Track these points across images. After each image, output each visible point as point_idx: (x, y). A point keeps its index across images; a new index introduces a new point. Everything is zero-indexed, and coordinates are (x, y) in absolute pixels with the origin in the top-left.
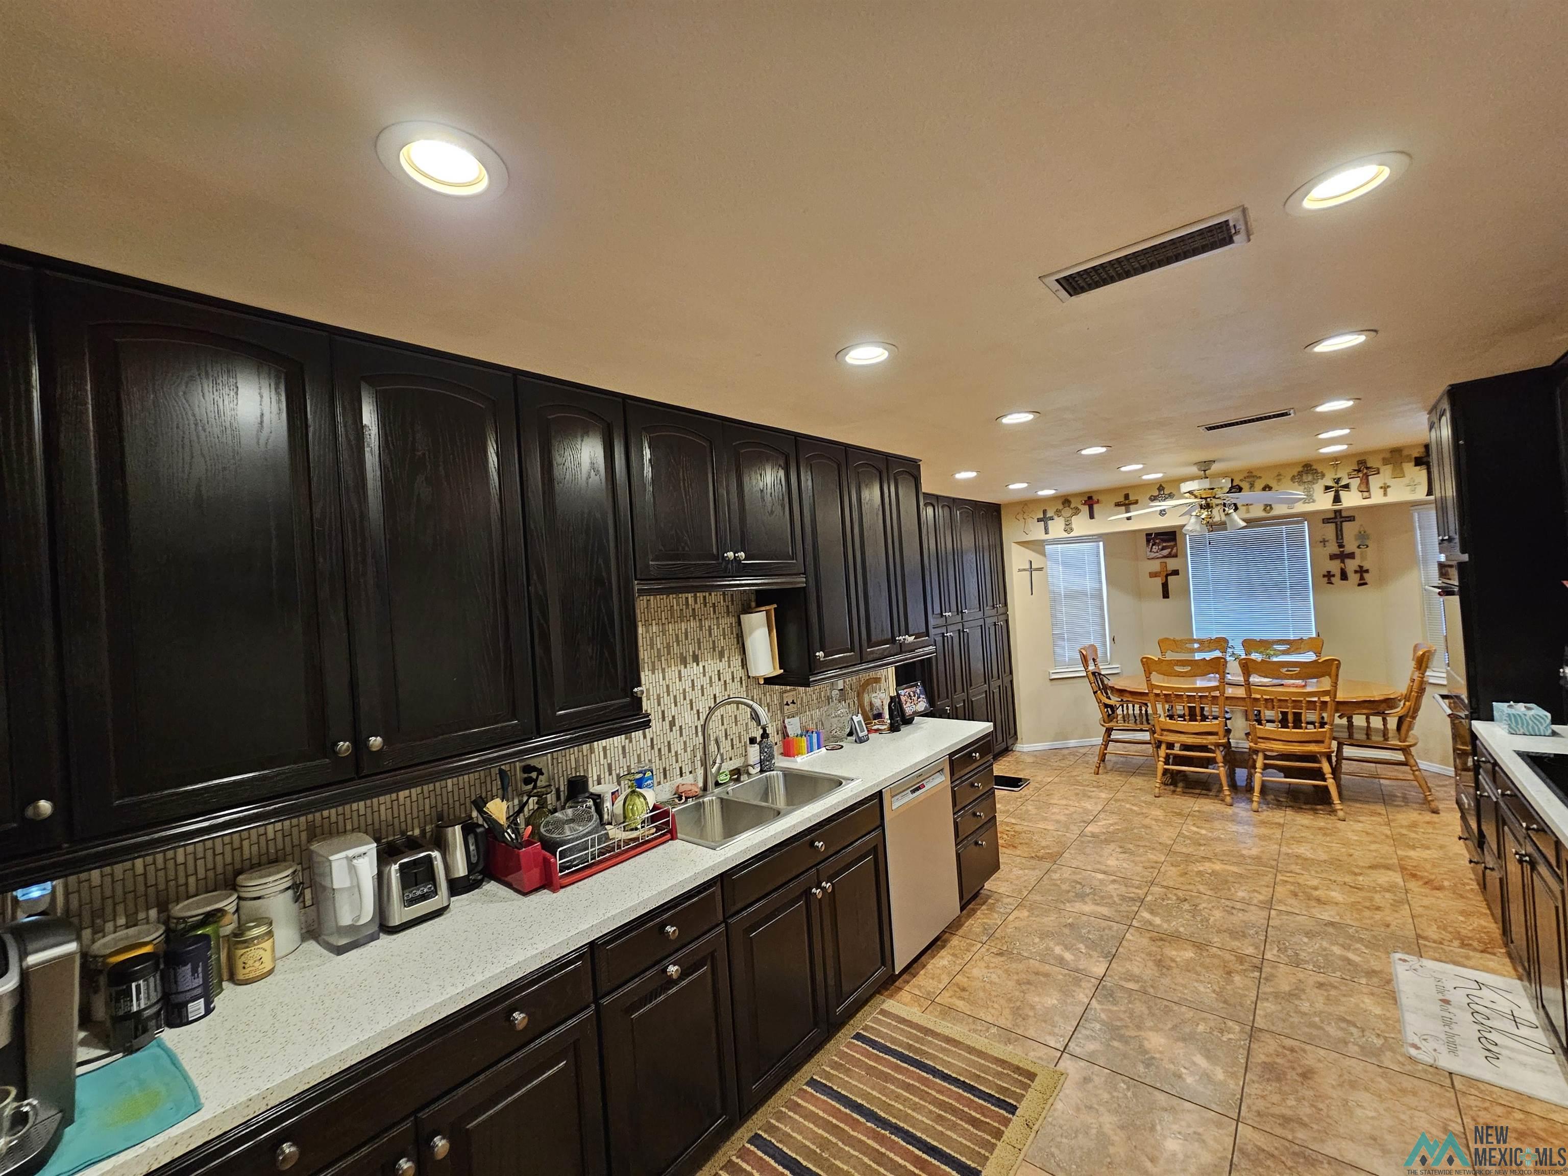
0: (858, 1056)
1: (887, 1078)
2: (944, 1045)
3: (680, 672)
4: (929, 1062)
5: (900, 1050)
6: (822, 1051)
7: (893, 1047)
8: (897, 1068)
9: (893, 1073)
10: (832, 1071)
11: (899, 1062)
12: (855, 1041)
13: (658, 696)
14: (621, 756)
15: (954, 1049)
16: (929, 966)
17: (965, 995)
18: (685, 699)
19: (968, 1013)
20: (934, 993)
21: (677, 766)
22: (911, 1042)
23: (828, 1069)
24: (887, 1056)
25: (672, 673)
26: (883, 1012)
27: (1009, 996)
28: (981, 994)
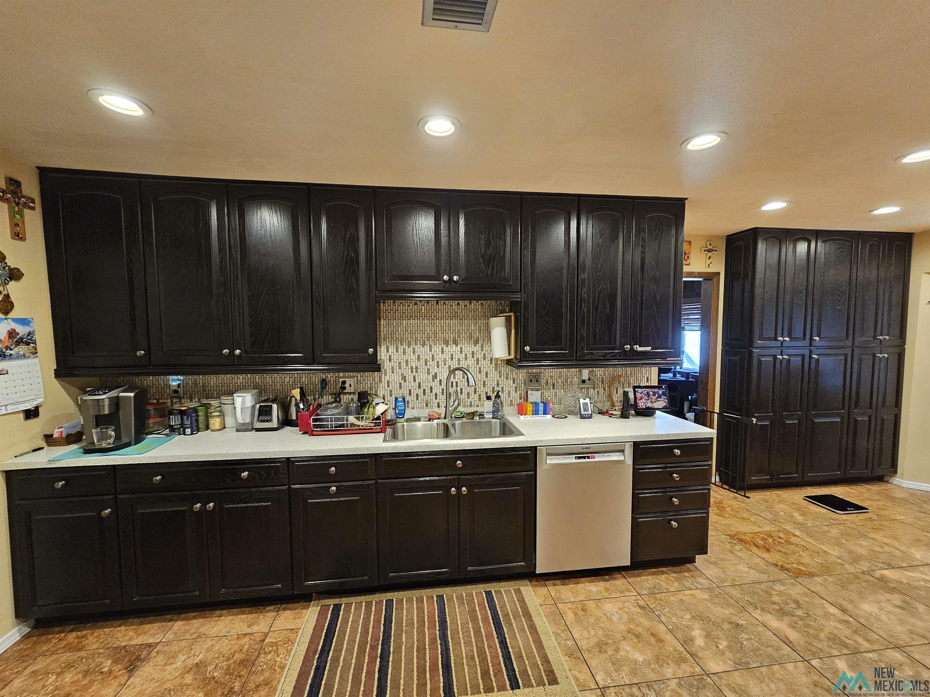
0: (476, 601)
1: (474, 619)
2: (526, 627)
3: (442, 349)
4: (505, 629)
5: (499, 613)
6: (464, 587)
7: (498, 609)
8: (485, 619)
9: (480, 620)
10: (455, 599)
11: (491, 618)
12: (484, 593)
13: (426, 360)
14: (398, 388)
15: (529, 634)
16: (580, 585)
17: (581, 613)
18: (445, 365)
19: (568, 624)
20: (563, 600)
21: (436, 401)
22: (510, 613)
23: (454, 596)
24: (489, 611)
25: (437, 349)
26: (518, 591)
27: (611, 633)
28: (592, 620)
